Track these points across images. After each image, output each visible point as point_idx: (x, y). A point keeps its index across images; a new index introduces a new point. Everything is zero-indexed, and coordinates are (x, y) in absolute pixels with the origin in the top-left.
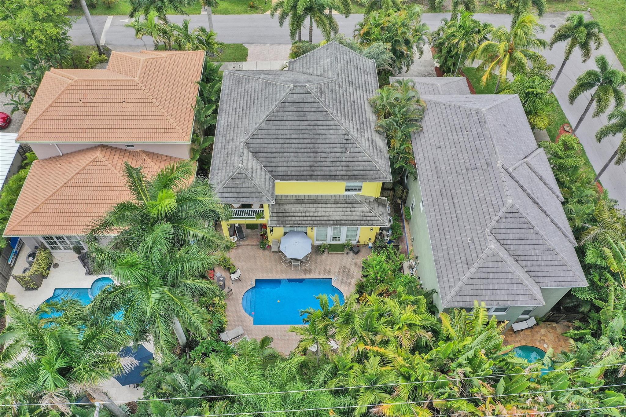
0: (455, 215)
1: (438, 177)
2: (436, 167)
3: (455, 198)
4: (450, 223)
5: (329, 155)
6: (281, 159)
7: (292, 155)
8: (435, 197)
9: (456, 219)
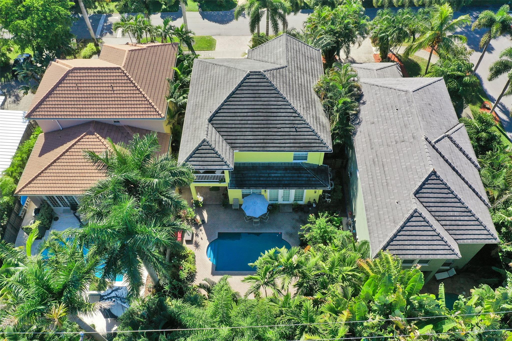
0: (385, 181)
1: (372, 149)
2: (370, 140)
3: (386, 166)
4: (381, 187)
5: (280, 130)
6: (239, 133)
7: (249, 130)
8: (369, 165)
9: (385, 184)
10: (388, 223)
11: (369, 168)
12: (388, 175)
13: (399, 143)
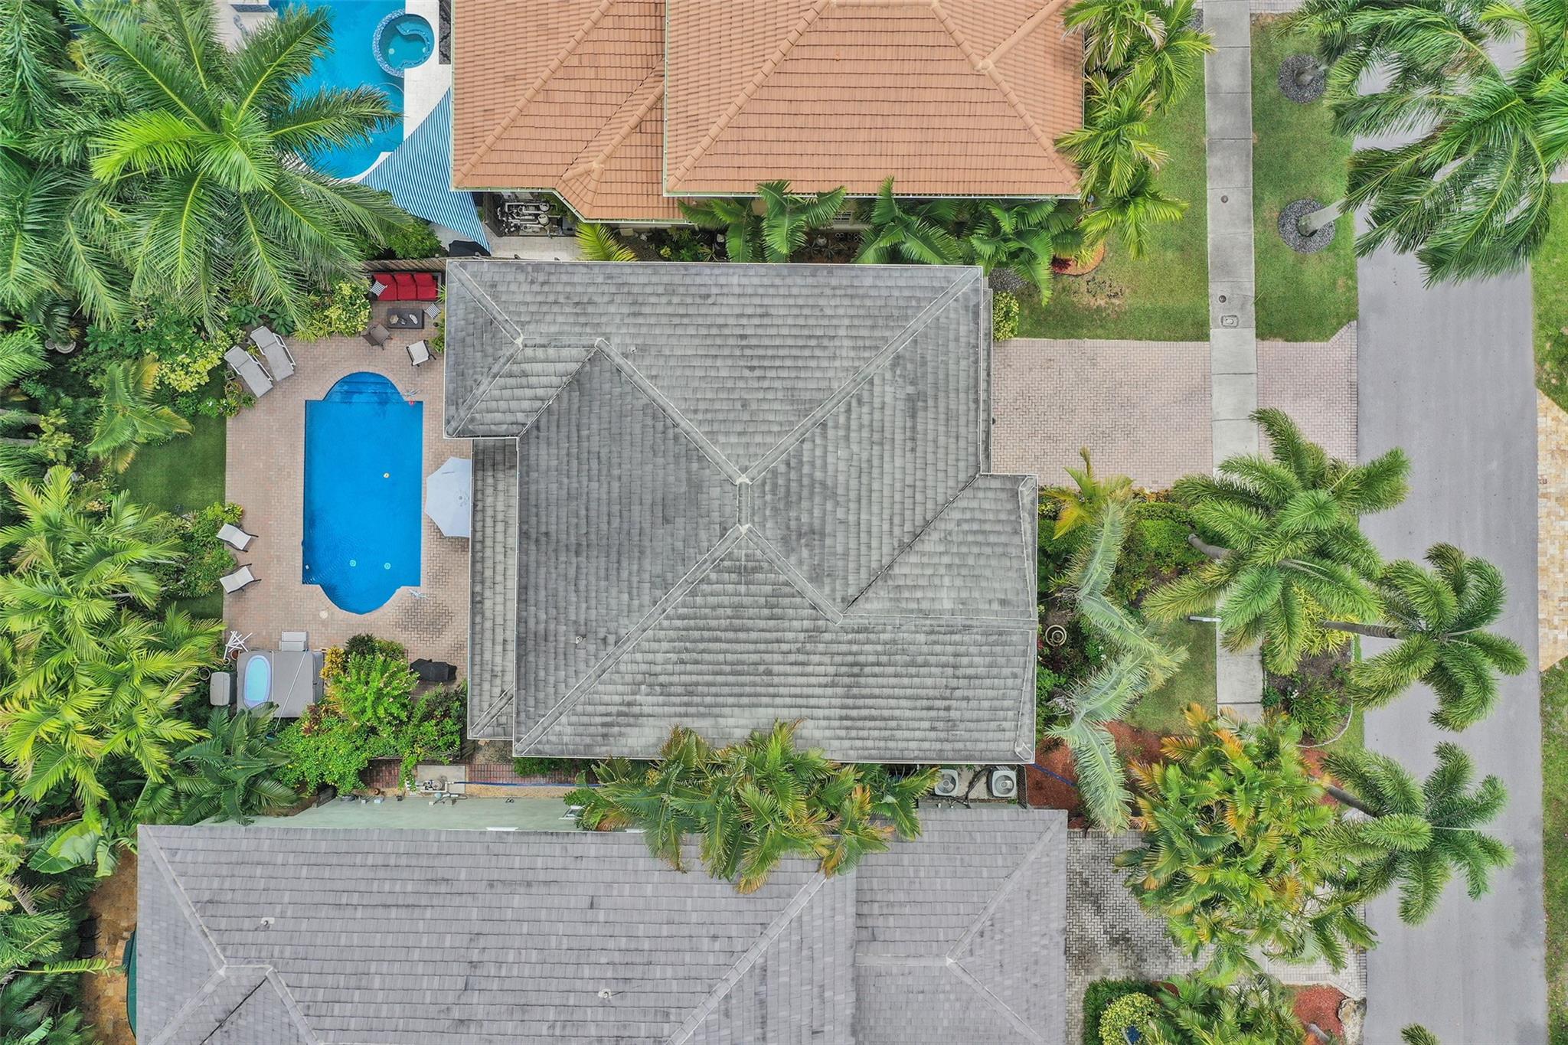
0: (355, 902)
1: (491, 884)
2: (529, 884)
3: (403, 913)
6: (564, 452)
7: (574, 485)
9: (344, 901)
10: (216, 884)
11: (424, 861)
12: (369, 912)
13: (464, 969)
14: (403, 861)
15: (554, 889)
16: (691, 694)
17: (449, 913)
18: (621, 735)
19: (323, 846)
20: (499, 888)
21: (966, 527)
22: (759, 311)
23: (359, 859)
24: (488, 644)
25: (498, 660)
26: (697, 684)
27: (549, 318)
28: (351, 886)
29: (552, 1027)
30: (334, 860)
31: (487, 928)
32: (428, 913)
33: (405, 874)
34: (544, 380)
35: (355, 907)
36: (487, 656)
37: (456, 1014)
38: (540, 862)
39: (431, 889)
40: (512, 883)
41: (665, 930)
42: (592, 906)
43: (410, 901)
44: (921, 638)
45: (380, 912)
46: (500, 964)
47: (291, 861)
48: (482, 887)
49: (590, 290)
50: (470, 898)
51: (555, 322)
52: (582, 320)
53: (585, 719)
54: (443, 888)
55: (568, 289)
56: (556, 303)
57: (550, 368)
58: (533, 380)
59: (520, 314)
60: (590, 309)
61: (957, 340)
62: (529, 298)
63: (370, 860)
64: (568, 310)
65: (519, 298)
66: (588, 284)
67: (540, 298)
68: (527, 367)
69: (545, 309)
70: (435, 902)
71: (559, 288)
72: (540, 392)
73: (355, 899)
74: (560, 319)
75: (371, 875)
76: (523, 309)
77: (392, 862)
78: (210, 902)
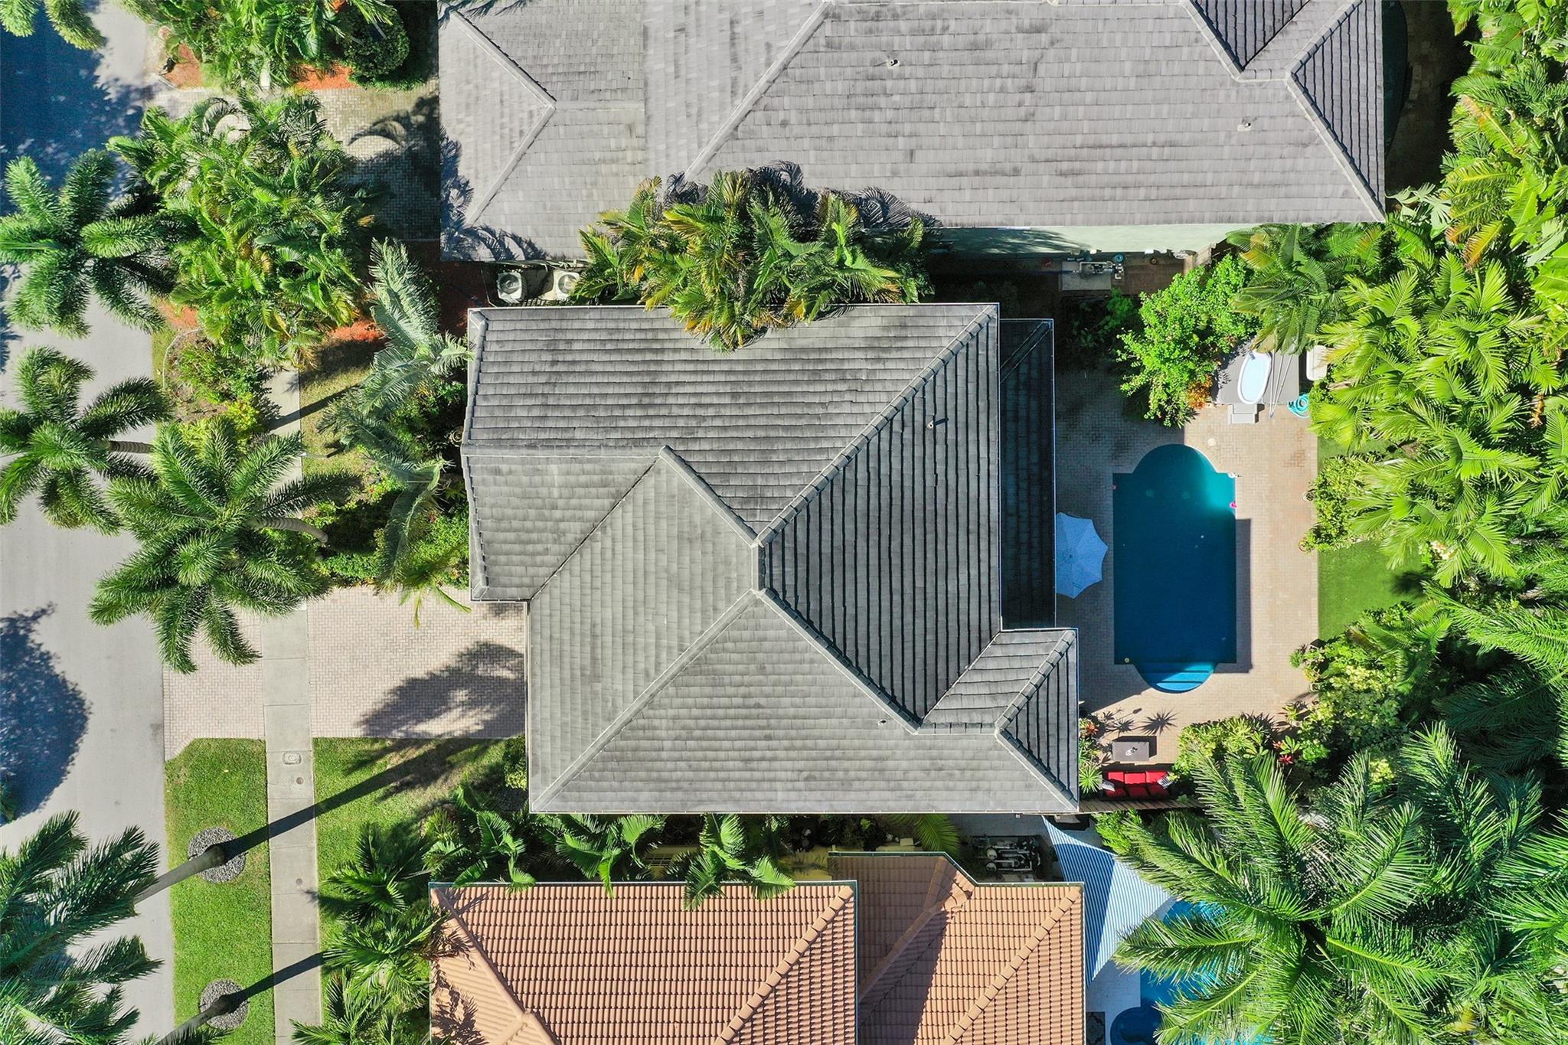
1: (1016, 172)
2: (977, 173)
3: (1105, 139)
4: (1172, 165)
5: (941, 478)
6: (952, 616)
7: (941, 583)
8: (1073, 192)
9: (1167, 150)
10: (1301, 162)
11: (1086, 192)
12: (1141, 139)
13: (1038, 83)
14: (1108, 192)
15: (951, 168)
16: (815, 372)
17: (1059, 140)
18: (886, 328)
19: (1192, 204)
20: (1008, 167)
21: (540, 547)
22: (754, 765)
23: (1154, 193)
24: (1034, 416)
25: (1022, 400)
26: (809, 382)
27: (970, 754)
28: (1160, 166)
29: (945, 29)
30: (1179, 192)
31: (1017, 127)
32: (1079, 140)
33: (1106, 179)
34: (971, 690)
35: (1154, 144)
36: (1034, 404)
37: (1044, 38)
38: (967, 195)
39: (1077, 165)
40: (996, 173)
41: (835, 129)
42: (912, 153)
43: (1098, 152)
44: (578, 435)
45: (1129, 139)
46: (1003, 90)
47: (1224, 190)
48: (1027, 167)
49: (928, 784)
50: (1037, 157)
51: (963, 750)
52: (934, 753)
53: (923, 343)
54: (1065, 166)
55: (951, 784)
56: (963, 770)
57: (966, 703)
58: (984, 690)
59: (999, 758)
60: (927, 763)
61: (553, 738)
62: (991, 774)
63: (1142, 192)
64: (951, 763)
65: (1001, 774)
66: (930, 789)
67: (979, 774)
68: (990, 704)
69: (975, 763)
70: (1073, 152)
71: (961, 785)
72: (977, 678)
73: (1155, 152)
74: (958, 753)
75: (1141, 178)
76: (996, 763)
77: (1119, 192)
78: (1305, 145)
